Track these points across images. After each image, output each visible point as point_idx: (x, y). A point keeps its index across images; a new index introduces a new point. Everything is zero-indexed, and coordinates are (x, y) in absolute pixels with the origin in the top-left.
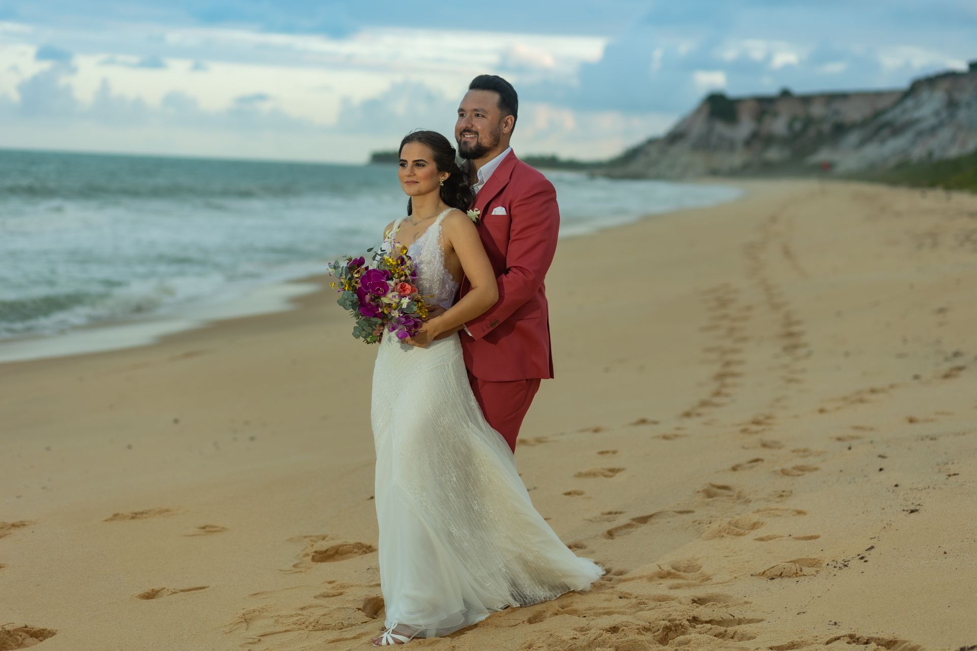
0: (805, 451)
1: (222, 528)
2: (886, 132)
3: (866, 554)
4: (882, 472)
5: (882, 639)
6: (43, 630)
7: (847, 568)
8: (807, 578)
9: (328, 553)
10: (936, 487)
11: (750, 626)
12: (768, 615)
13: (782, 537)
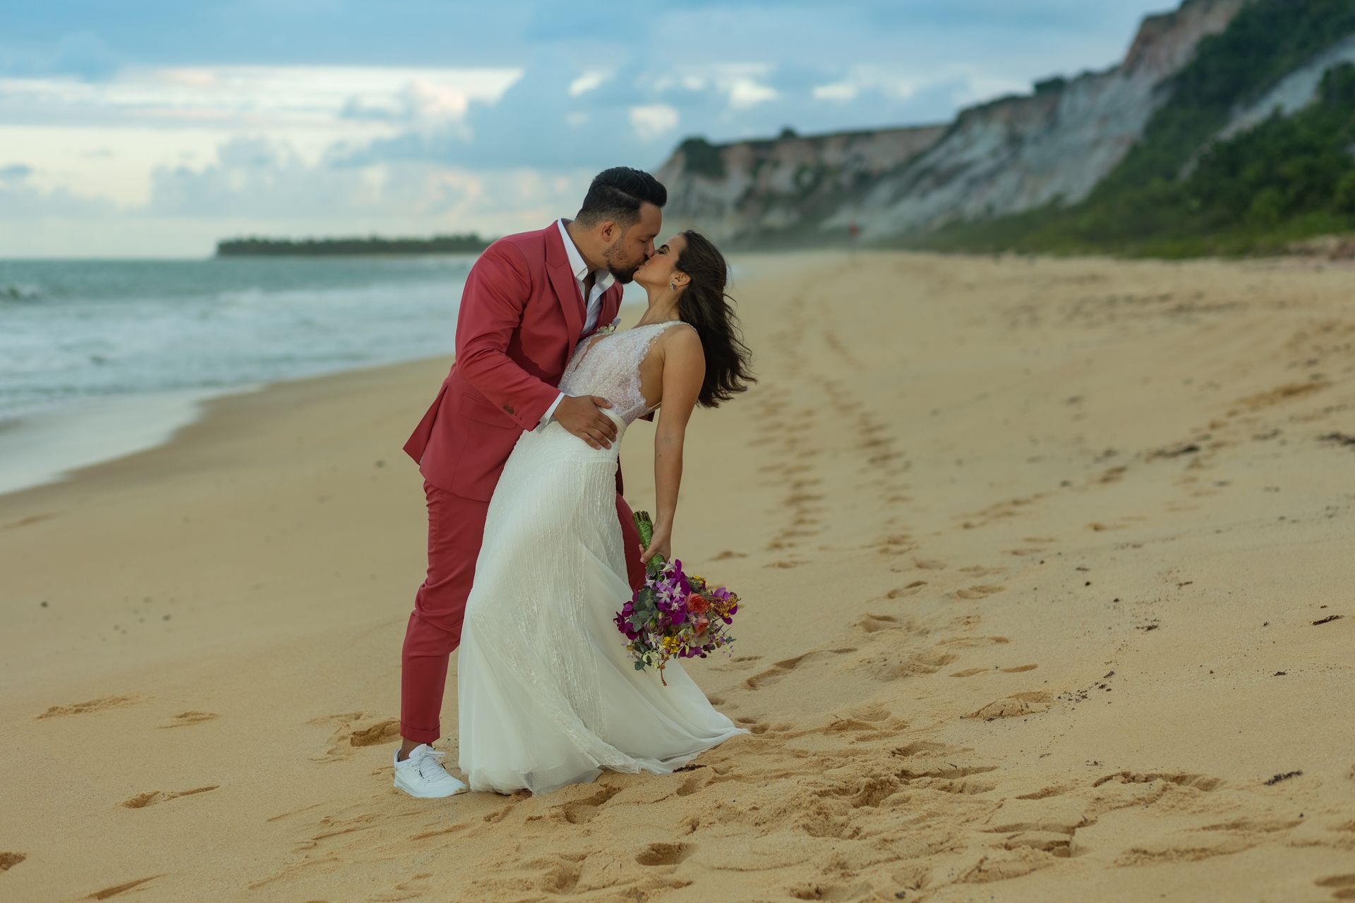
0: (976, 569)
1: (211, 714)
2: (926, 182)
3: (1106, 682)
4: (1089, 587)
5: (1166, 776)
6: (6, 854)
7: (1085, 699)
8: (1037, 716)
9: (371, 734)
10: (1169, 598)
11: (981, 775)
12: (1001, 762)
13: (986, 670)
